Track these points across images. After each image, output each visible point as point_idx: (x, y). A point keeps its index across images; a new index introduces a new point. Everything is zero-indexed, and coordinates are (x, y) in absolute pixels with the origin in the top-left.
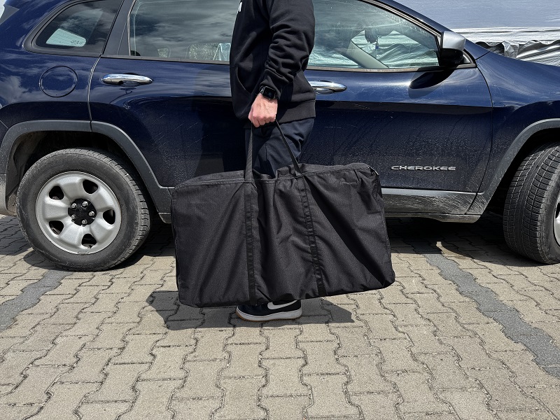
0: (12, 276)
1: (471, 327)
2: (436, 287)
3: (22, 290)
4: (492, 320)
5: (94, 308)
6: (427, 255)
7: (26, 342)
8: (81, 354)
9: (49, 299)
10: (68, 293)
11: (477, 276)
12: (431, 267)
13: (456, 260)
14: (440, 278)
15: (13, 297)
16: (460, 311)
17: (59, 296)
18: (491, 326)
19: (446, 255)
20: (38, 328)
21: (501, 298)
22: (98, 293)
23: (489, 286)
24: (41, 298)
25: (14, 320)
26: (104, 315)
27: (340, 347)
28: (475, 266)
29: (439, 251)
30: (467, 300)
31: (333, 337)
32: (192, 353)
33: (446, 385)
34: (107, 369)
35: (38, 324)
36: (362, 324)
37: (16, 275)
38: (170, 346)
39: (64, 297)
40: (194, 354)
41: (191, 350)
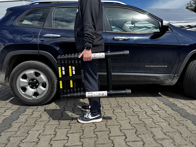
0: (6, 108)
1: (181, 122)
2: (164, 108)
3: (11, 114)
4: (187, 119)
5: (40, 120)
6: (157, 97)
7: (17, 133)
8: (40, 137)
9: (23, 116)
10: (29, 114)
11: (177, 104)
12: (160, 101)
13: (168, 99)
14: (164, 105)
15: (8, 116)
16: (175, 116)
17: (26, 116)
18: (188, 121)
19: (163, 97)
20: (20, 128)
21: (188, 112)
22: (41, 114)
23: (182, 107)
24: (19, 116)
25: (10, 125)
26: (45, 122)
27: (137, 131)
28: (174, 100)
29: (160, 96)
30: (176, 112)
31: (133, 128)
32: (82, 135)
33: (180, 143)
34: (51, 143)
35: (20, 126)
36: (142, 122)
37: (8, 108)
38: (73, 133)
39: (28, 116)
40: (83, 135)
41: (82, 134)
